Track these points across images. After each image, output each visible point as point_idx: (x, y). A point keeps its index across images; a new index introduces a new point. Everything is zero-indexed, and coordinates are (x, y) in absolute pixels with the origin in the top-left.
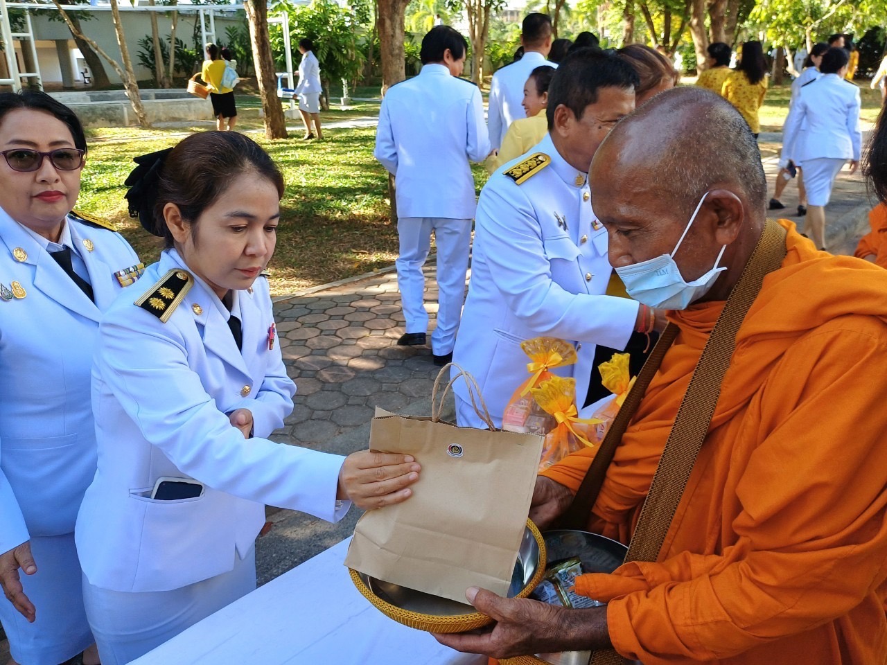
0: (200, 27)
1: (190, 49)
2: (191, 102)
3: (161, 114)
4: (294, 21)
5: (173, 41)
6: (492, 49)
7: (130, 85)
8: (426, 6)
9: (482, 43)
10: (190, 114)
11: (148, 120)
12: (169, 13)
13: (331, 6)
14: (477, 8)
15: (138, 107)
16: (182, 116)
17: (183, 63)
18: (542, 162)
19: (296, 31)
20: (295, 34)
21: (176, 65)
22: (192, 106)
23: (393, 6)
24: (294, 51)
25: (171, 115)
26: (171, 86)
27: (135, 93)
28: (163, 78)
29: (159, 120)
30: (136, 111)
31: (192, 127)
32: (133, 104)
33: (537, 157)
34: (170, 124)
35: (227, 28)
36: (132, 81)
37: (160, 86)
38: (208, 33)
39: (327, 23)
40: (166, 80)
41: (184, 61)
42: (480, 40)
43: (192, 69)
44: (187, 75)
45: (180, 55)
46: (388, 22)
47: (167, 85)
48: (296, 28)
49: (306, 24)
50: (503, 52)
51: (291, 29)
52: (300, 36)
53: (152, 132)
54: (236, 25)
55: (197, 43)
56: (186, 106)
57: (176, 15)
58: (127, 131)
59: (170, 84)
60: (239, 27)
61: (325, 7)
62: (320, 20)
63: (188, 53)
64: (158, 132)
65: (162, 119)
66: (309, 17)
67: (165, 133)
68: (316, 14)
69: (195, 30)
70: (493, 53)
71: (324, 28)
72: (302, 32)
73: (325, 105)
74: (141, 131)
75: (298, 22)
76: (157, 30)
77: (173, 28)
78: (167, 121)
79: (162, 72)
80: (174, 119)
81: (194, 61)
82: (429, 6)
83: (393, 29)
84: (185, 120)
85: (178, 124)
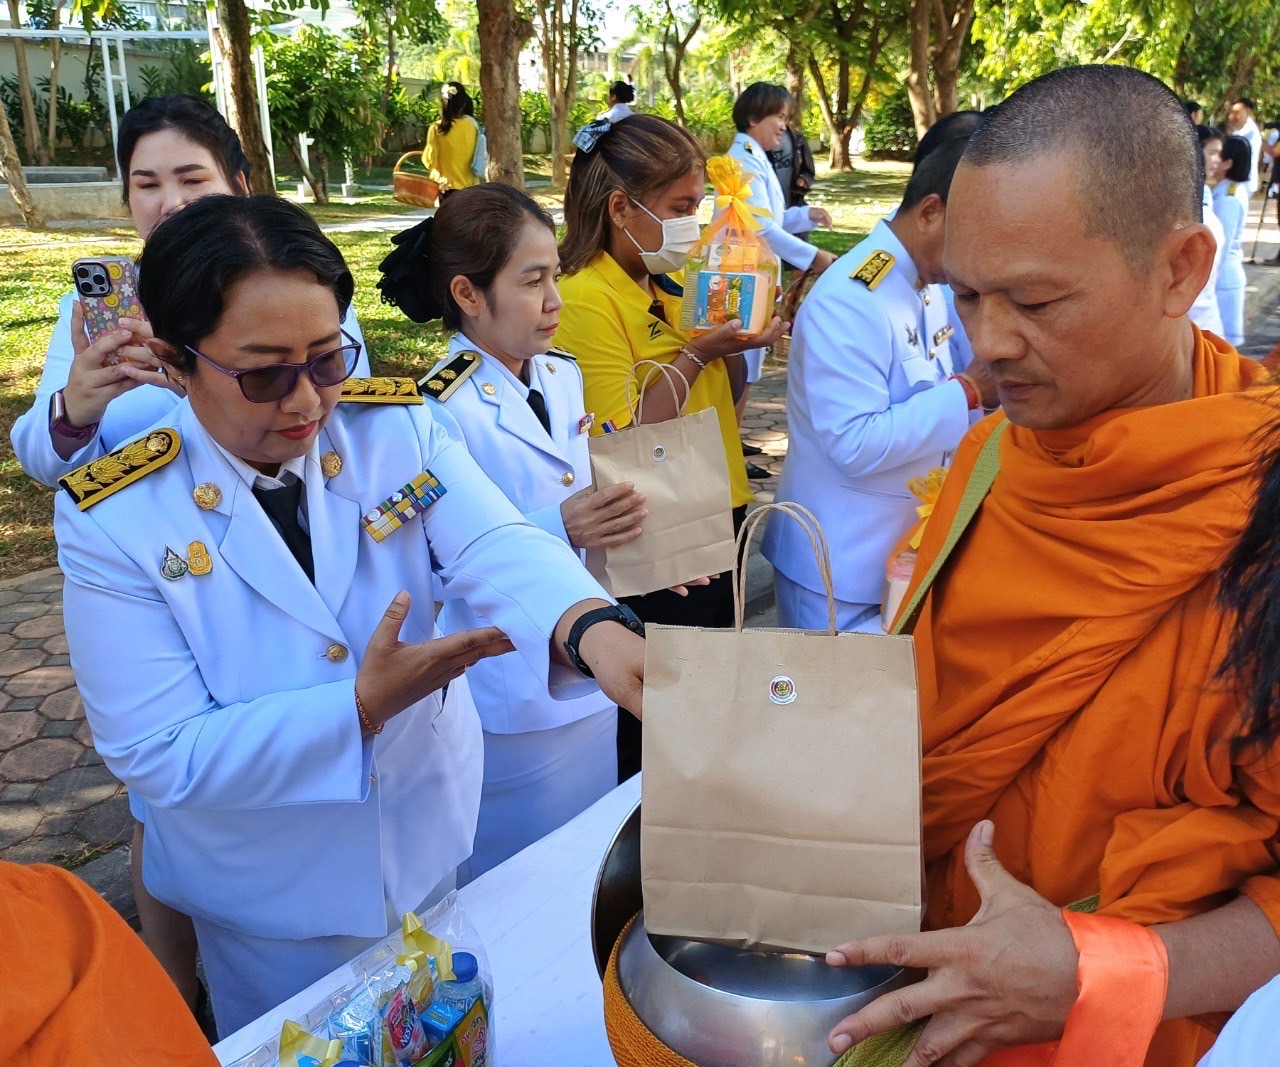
0: (101, 65)
1: (79, 101)
2: (102, 189)
3: (52, 207)
4: (270, 62)
5: (53, 89)
6: (575, 112)
7: (6, 159)
8: (457, 41)
9: (566, 102)
10: (100, 208)
11: (39, 217)
12: (45, 41)
13: (329, 38)
14: (557, 47)
15: (21, 194)
16: (88, 210)
17: (67, 124)
18: (887, 261)
19: (276, 77)
20: (273, 82)
21: (57, 128)
22: (105, 194)
23: (504, 46)
24: (272, 109)
25: (68, 209)
26: (52, 163)
27: (15, 172)
28: (39, 148)
29: (52, 218)
30: (20, 202)
31: (113, 228)
32: (13, 191)
33: (878, 255)
34: (71, 224)
35: (142, 69)
36: (9, 152)
37: (34, 161)
38: (115, 77)
39: (322, 64)
40: (42, 152)
41: (69, 121)
42: (563, 98)
43: (83, 134)
44: (74, 144)
45: (65, 112)
46: (496, 70)
47: (45, 160)
48: (274, 72)
49: (289, 66)
50: (592, 118)
51: (268, 73)
52: (281, 85)
53: (50, 235)
54: (158, 65)
55: (92, 92)
56: (95, 194)
57: (58, 47)
58: (7, 234)
59: (50, 159)
60: (163, 68)
61: (319, 39)
62: (312, 59)
63: (75, 108)
64: (59, 236)
65: (55, 215)
66: (294, 55)
67: (72, 238)
68: (305, 50)
69: (88, 71)
70: (577, 118)
71: (319, 73)
72: (284, 79)
73: (321, 195)
74: (30, 233)
75: (277, 62)
76: (26, 69)
77: (53, 66)
78: (61, 220)
79: (35, 138)
80: (74, 216)
81: (87, 121)
82: (461, 41)
83: (505, 80)
84: (94, 218)
85: (83, 223)
